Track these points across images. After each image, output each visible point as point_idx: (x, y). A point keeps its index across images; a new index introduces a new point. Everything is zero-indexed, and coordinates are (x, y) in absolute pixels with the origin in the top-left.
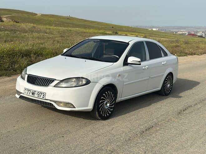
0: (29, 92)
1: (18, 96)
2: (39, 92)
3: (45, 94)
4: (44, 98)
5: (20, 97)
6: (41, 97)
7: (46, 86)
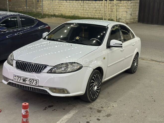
0: (19, 78)
1: (6, 83)
2: (31, 79)
3: (37, 80)
4: (37, 85)
5: (8, 84)
6: (34, 84)
7: (38, 72)
